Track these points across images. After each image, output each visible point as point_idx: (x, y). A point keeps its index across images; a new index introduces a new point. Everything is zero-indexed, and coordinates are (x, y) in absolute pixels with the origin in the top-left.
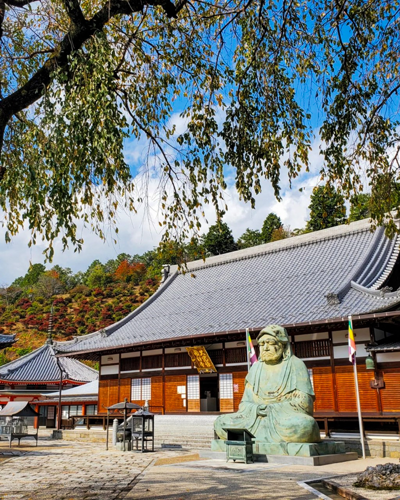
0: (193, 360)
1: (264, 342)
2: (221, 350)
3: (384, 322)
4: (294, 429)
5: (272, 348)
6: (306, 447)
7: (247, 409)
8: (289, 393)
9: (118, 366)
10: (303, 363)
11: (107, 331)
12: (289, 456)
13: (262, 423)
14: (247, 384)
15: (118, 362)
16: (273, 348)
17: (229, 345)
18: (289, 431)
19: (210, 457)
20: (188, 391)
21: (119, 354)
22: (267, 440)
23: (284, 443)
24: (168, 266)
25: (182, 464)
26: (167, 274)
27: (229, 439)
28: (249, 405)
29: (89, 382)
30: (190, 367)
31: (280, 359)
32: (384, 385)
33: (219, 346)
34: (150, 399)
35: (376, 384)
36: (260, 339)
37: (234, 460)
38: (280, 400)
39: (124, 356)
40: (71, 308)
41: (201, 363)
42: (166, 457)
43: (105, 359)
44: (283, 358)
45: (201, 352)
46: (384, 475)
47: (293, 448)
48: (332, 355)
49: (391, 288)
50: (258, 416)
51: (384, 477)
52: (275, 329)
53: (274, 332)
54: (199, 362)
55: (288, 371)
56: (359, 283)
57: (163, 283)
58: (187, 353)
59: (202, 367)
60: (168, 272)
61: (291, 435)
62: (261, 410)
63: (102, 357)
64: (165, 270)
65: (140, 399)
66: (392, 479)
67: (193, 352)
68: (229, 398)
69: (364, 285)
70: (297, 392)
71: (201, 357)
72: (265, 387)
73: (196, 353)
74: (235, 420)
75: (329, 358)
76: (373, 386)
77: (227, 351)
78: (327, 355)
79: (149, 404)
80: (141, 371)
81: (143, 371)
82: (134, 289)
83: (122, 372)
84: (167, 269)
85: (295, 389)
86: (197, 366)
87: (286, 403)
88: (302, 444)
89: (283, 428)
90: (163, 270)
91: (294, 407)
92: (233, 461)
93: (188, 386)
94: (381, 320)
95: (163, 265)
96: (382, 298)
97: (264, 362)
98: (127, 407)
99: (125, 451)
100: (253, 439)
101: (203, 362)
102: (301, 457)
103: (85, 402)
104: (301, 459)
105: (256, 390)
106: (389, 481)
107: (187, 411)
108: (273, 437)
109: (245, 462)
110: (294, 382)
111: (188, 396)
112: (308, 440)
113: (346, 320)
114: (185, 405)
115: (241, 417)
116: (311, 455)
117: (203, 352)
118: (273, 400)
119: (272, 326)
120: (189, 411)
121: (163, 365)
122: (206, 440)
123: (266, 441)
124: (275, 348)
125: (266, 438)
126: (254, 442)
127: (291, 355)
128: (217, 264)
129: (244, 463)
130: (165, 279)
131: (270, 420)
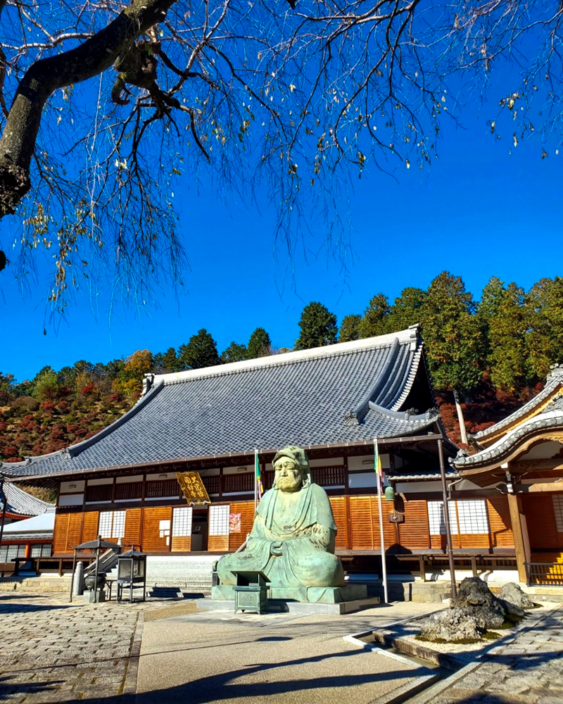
0: (183, 489)
1: (281, 466)
2: (218, 476)
3: (408, 448)
4: (316, 571)
5: (290, 473)
6: (330, 593)
7: (257, 546)
8: (308, 527)
9: (83, 495)
10: (324, 492)
11: (71, 451)
12: (308, 604)
13: (276, 563)
14: (257, 517)
15: (83, 490)
16: (292, 473)
17: (228, 471)
18: (309, 573)
19: (210, 607)
20: (174, 526)
21: (84, 481)
22: (282, 584)
23: (304, 588)
24: (152, 376)
25: (180, 617)
26: (150, 384)
27: (238, 585)
28: (260, 542)
29: (35, 516)
30: (178, 498)
31: (298, 487)
32: (404, 519)
33: (216, 472)
34: (123, 536)
35: (395, 518)
36: (277, 462)
37: (243, 611)
38: (297, 536)
39: (91, 483)
40: (12, 424)
41: (192, 492)
42: (153, 609)
43: (65, 487)
44: (303, 486)
45: (194, 479)
46: (452, 624)
47: (314, 594)
48: (347, 484)
49: (417, 411)
50: (271, 555)
51: (453, 627)
52: (295, 451)
53: (294, 454)
54: (190, 491)
55: (308, 501)
56: (378, 404)
57: (145, 395)
58: (176, 480)
59: (193, 497)
60: (152, 383)
61: (312, 577)
62: (275, 548)
63: (62, 483)
64: (148, 381)
65: (109, 537)
66: (462, 629)
67: (184, 479)
68: (224, 534)
69: (383, 406)
70: (317, 526)
71: (193, 485)
72: (280, 519)
73: (187, 480)
74: (243, 560)
75: (343, 487)
76: (392, 520)
77: (223, 478)
78: (341, 484)
79: (122, 542)
80: (113, 502)
81: (115, 501)
82: (95, 404)
83: (87, 503)
84: (150, 379)
85: (316, 523)
86: (187, 496)
87: (305, 539)
88: (325, 589)
89: (303, 569)
90: (145, 381)
91: (315, 545)
92: (241, 612)
93: (174, 521)
94: (407, 445)
95: (146, 375)
96: (407, 421)
97: (280, 490)
98: (102, 546)
99: (95, 602)
100: (267, 584)
101: (195, 491)
102: (325, 605)
103: (29, 541)
104: (325, 607)
105: (269, 524)
106: (460, 632)
107: (170, 550)
108: (290, 580)
109: (259, 612)
110: (315, 514)
111: (173, 532)
112: (332, 583)
113: (370, 443)
114: (168, 544)
115: (250, 557)
116: (336, 602)
117: (196, 479)
118: (289, 535)
119: (291, 447)
120: (173, 550)
121: (143, 495)
122: (197, 586)
123: (280, 585)
124: (294, 473)
125: (280, 582)
126: (269, 588)
127: (312, 483)
128: (212, 376)
129: (256, 613)
130: (147, 391)
131: (286, 561)
